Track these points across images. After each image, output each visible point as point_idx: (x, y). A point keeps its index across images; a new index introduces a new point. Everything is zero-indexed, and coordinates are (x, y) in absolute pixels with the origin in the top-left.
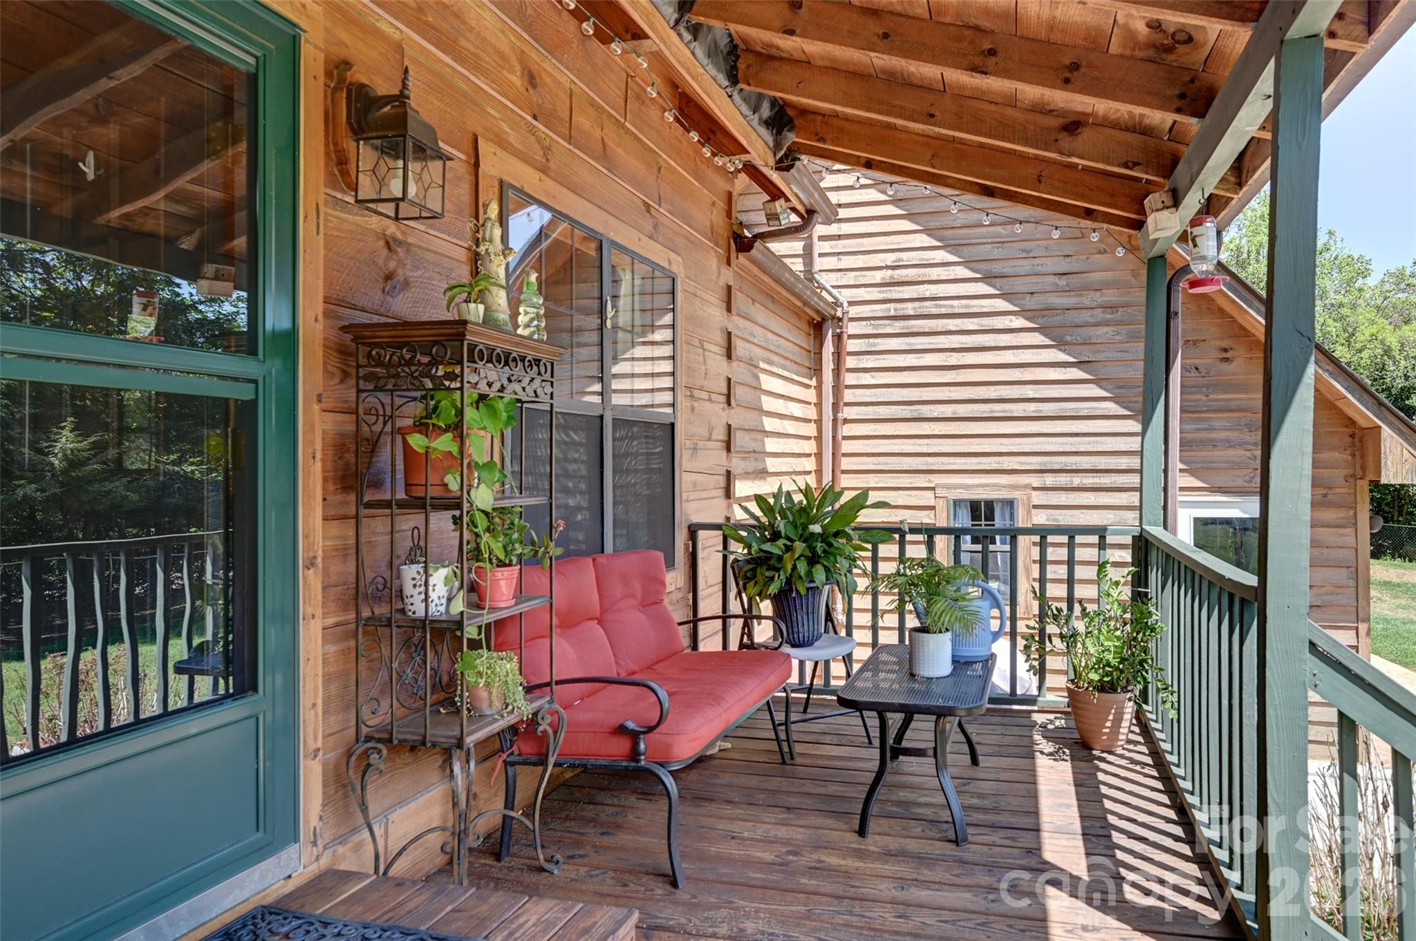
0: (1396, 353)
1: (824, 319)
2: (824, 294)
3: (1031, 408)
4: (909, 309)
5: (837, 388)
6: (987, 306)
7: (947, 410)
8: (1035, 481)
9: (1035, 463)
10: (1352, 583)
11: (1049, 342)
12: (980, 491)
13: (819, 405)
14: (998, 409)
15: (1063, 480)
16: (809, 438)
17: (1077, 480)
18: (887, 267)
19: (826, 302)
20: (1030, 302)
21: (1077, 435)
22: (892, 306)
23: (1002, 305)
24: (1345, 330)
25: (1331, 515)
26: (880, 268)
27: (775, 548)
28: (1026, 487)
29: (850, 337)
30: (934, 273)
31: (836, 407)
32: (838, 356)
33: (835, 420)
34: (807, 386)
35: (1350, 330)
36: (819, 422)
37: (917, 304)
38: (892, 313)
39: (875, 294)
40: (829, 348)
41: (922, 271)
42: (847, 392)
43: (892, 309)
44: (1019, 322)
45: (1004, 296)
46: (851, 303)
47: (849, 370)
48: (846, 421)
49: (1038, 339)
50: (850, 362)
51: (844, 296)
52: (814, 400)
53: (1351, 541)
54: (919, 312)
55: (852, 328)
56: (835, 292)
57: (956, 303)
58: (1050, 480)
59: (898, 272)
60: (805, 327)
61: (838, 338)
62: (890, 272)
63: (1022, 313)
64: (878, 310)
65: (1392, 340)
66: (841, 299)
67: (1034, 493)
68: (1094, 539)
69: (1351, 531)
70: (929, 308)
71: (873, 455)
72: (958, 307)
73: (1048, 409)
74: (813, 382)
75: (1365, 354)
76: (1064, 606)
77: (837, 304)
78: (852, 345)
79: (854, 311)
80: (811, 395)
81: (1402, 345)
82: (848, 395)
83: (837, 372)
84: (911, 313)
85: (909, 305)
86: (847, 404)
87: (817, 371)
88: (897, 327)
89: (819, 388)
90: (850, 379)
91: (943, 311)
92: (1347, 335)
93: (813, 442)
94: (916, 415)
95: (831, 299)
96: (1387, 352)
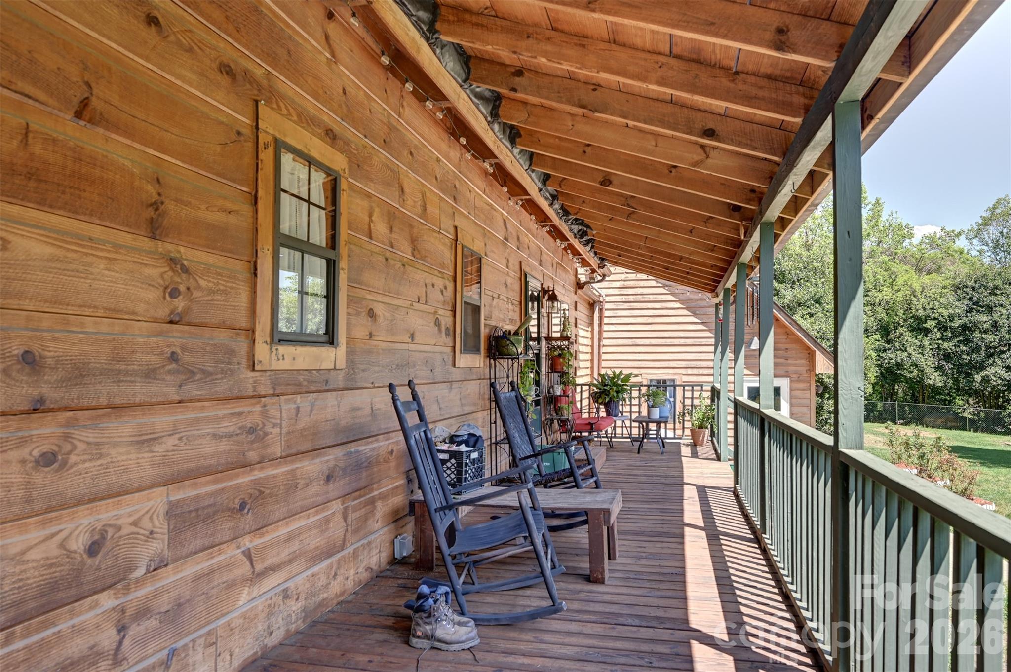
0: (918, 294)
1: (595, 302)
2: (594, 291)
3: (682, 341)
4: (631, 298)
5: (600, 332)
6: (664, 298)
7: (647, 342)
8: (684, 371)
9: (683, 364)
10: (809, 413)
11: (690, 314)
12: (661, 375)
13: (592, 339)
14: (669, 341)
15: (695, 371)
16: (588, 353)
17: (701, 371)
18: (622, 280)
19: (594, 294)
20: (682, 297)
21: (701, 352)
22: (624, 297)
23: (671, 298)
24: (890, 277)
25: (801, 385)
26: (619, 281)
27: (607, 388)
28: (680, 374)
29: (606, 310)
30: (642, 284)
31: (600, 340)
32: (601, 318)
33: (599, 346)
34: (588, 331)
35: (893, 277)
36: (592, 346)
37: (635, 296)
38: (624, 300)
39: (616, 292)
40: (596, 315)
41: (636, 282)
42: (604, 333)
43: (624, 298)
44: (678, 305)
45: (672, 294)
46: (606, 295)
47: (605, 324)
48: (604, 346)
49: (686, 312)
50: (606, 320)
51: (604, 292)
52: (590, 336)
53: (808, 396)
54: (636, 300)
55: (607, 306)
56: (599, 290)
57: (651, 296)
58: (690, 371)
59: (626, 282)
60: (587, 306)
61: (601, 310)
62: (623, 282)
63: (679, 301)
64: (618, 298)
65: (917, 286)
66: (603, 294)
67: (683, 377)
68: (699, 388)
69: (808, 392)
70: (640, 298)
71: (615, 360)
72: (652, 298)
73: (689, 341)
74: (590, 329)
75: (900, 294)
76: (690, 408)
77: (600, 295)
78: (607, 313)
79: (608, 299)
80: (589, 335)
81: (923, 288)
82: (605, 335)
83: (600, 325)
84: (632, 300)
85: (631, 297)
86: (604, 339)
87: (591, 324)
88: (626, 306)
89: (592, 331)
90: (605, 328)
91: (646, 300)
92: (891, 280)
93: (589, 355)
94: (634, 344)
95: (597, 293)
96: (914, 293)
